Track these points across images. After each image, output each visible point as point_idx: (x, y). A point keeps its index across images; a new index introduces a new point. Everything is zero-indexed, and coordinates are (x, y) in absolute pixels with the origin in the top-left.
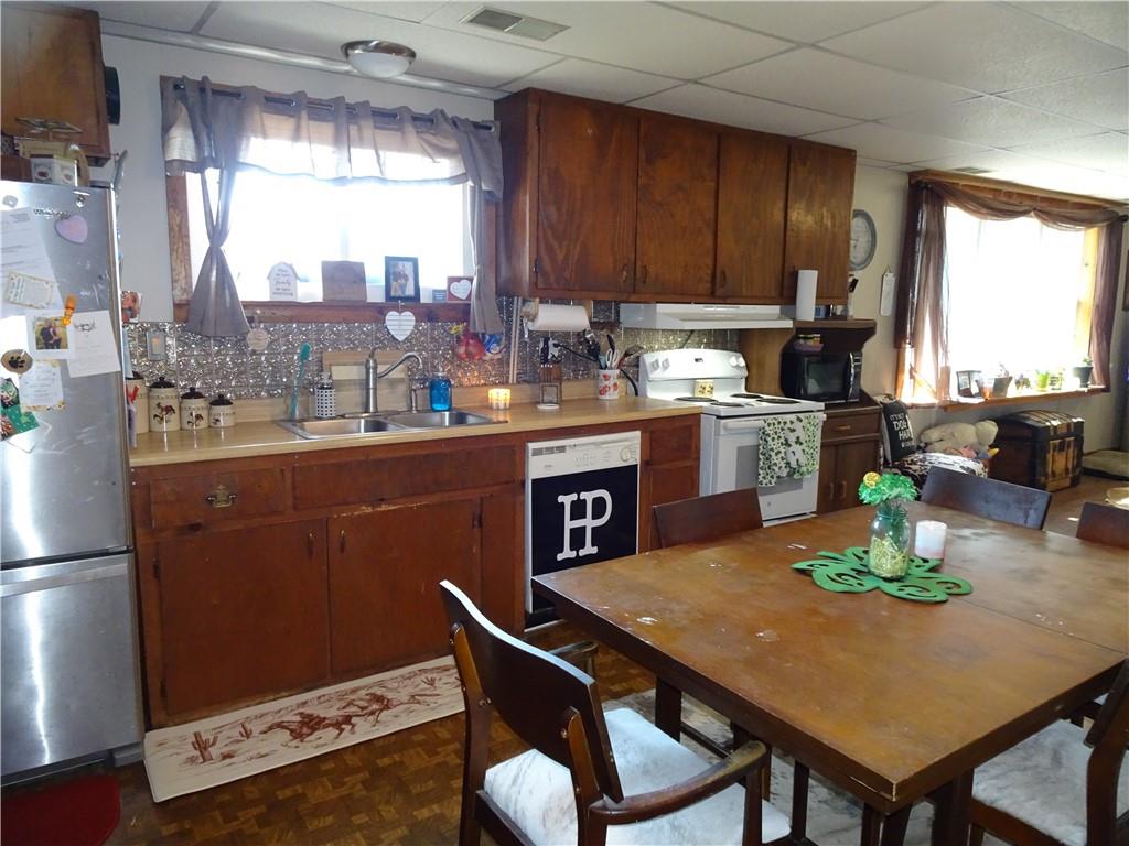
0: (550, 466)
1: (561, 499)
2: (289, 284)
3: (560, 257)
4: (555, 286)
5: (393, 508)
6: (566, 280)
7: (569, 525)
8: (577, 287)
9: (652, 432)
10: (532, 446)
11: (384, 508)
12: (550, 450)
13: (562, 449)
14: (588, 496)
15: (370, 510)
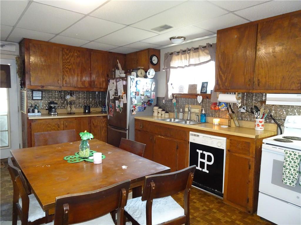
0: (194, 140)
1: (198, 150)
2: (183, 90)
3: (224, 79)
4: (222, 88)
5: (164, 138)
6: (226, 86)
7: (200, 160)
8: (229, 88)
9: (231, 140)
10: (190, 132)
11: (162, 137)
12: (195, 135)
13: (198, 136)
14: (206, 154)
15: (160, 137)
